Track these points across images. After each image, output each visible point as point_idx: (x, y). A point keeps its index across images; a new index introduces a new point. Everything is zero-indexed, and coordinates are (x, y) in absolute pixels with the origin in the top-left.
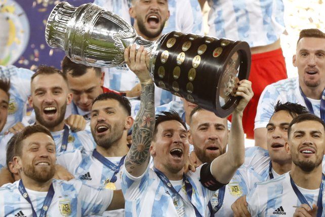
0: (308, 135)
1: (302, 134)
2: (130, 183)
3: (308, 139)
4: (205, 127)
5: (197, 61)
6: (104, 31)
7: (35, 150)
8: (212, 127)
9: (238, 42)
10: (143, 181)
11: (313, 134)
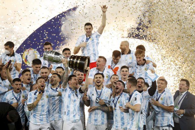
0: (98, 78)
1: (97, 78)
2: (63, 90)
3: (98, 79)
4: (79, 75)
5: (78, 62)
6: (56, 56)
7: (41, 82)
8: (80, 75)
9: (87, 57)
10: (66, 90)
11: (100, 78)
